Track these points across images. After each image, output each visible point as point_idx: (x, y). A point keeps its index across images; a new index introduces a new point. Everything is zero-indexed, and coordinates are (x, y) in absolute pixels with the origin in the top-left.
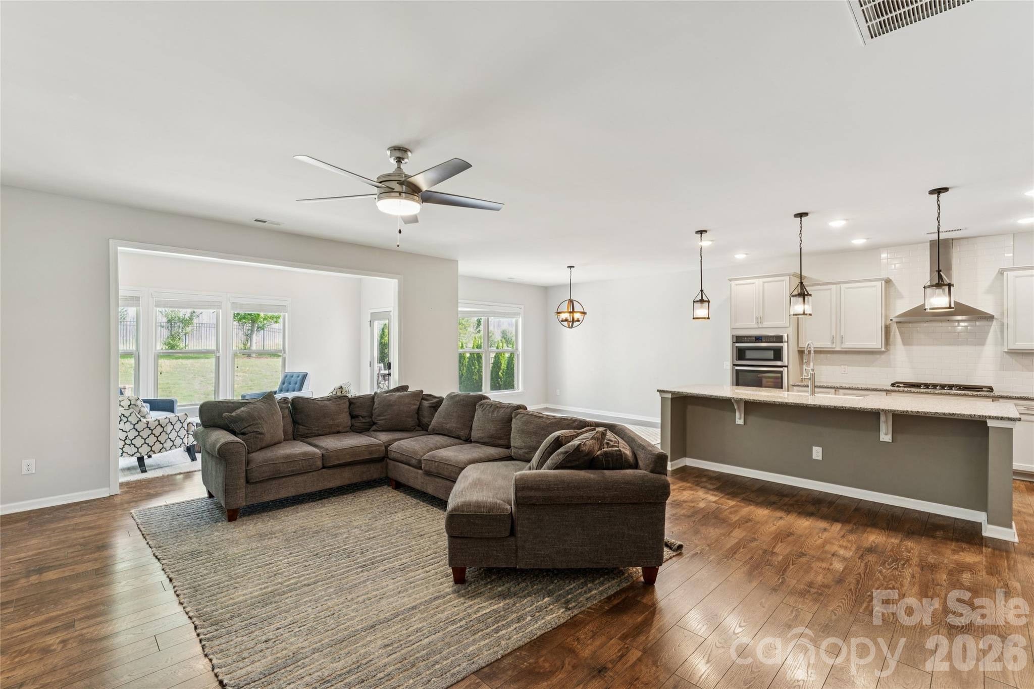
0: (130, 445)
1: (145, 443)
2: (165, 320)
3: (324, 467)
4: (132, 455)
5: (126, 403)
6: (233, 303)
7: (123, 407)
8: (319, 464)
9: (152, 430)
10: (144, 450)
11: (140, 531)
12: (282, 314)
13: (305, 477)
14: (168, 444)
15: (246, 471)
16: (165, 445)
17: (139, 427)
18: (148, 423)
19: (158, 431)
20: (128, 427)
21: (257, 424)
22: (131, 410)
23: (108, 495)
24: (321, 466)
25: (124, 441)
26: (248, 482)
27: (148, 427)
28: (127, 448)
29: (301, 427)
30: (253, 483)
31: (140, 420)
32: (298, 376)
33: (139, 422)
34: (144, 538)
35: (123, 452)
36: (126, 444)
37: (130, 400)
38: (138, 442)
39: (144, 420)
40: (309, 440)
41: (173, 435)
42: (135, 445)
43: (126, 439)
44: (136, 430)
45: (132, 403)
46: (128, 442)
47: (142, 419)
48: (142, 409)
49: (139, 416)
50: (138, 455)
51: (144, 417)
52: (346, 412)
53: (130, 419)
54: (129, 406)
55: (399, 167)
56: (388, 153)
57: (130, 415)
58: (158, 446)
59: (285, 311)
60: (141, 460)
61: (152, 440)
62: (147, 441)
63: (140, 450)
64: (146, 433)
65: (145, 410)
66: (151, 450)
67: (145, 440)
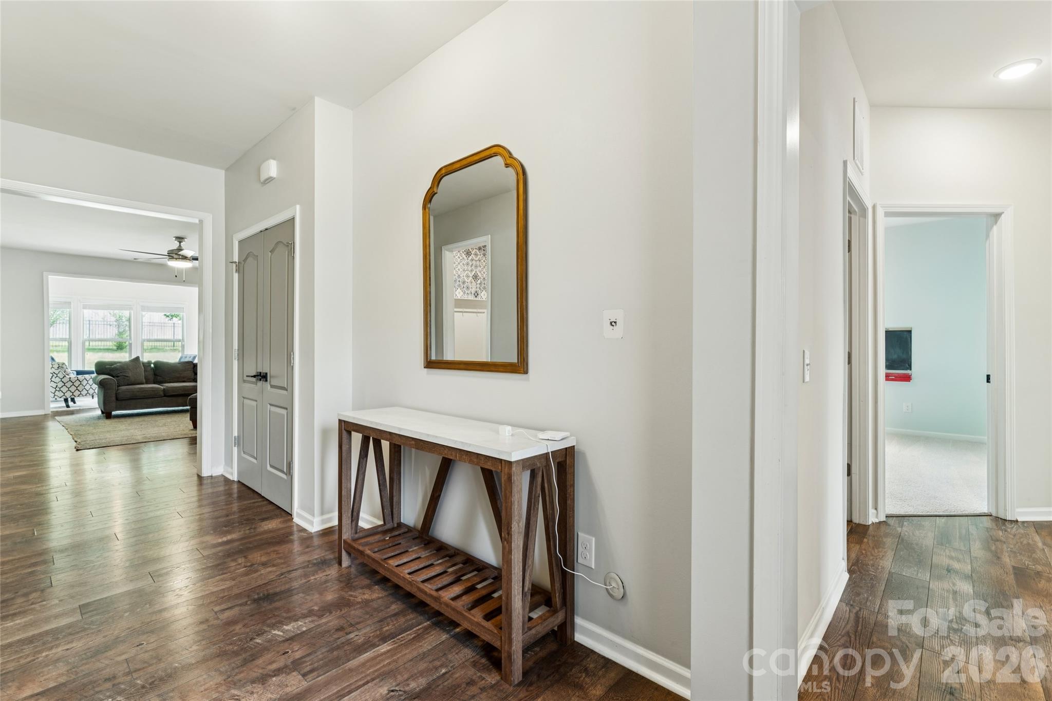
0: (59, 391)
1: (69, 390)
2: (113, 319)
3: (165, 396)
4: (60, 397)
5: (56, 366)
6: (142, 306)
7: (54, 368)
8: (162, 393)
9: (73, 383)
10: (68, 395)
12: (181, 314)
13: (153, 400)
14: (84, 392)
15: (116, 393)
16: (82, 393)
17: (65, 380)
18: (70, 378)
19: (77, 384)
20: (57, 380)
21: (125, 372)
22: (60, 370)
23: (44, 414)
24: (163, 395)
25: (56, 388)
26: (117, 399)
27: (70, 381)
28: (57, 393)
29: (159, 377)
30: (119, 400)
32: (190, 357)
35: (55, 395)
36: (56, 390)
37: (59, 364)
38: (64, 389)
39: (68, 377)
40: (162, 384)
41: (88, 387)
42: (62, 391)
44: (63, 382)
45: (61, 366)
46: (58, 389)
47: (66, 376)
48: (66, 370)
50: (64, 397)
51: (68, 375)
52: (191, 371)
53: (58, 375)
54: (58, 367)
55: (180, 246)
56: (174, 239)
57: (59, 373)
58: (77, 393)
59: (184, 312)
60: (66, 400)
61: (73, 388)
62: (70, 389)
63: (66, 394)
64: (69, 384)
65: (69, 371)
66: (73, 395)
67: (69, 388)
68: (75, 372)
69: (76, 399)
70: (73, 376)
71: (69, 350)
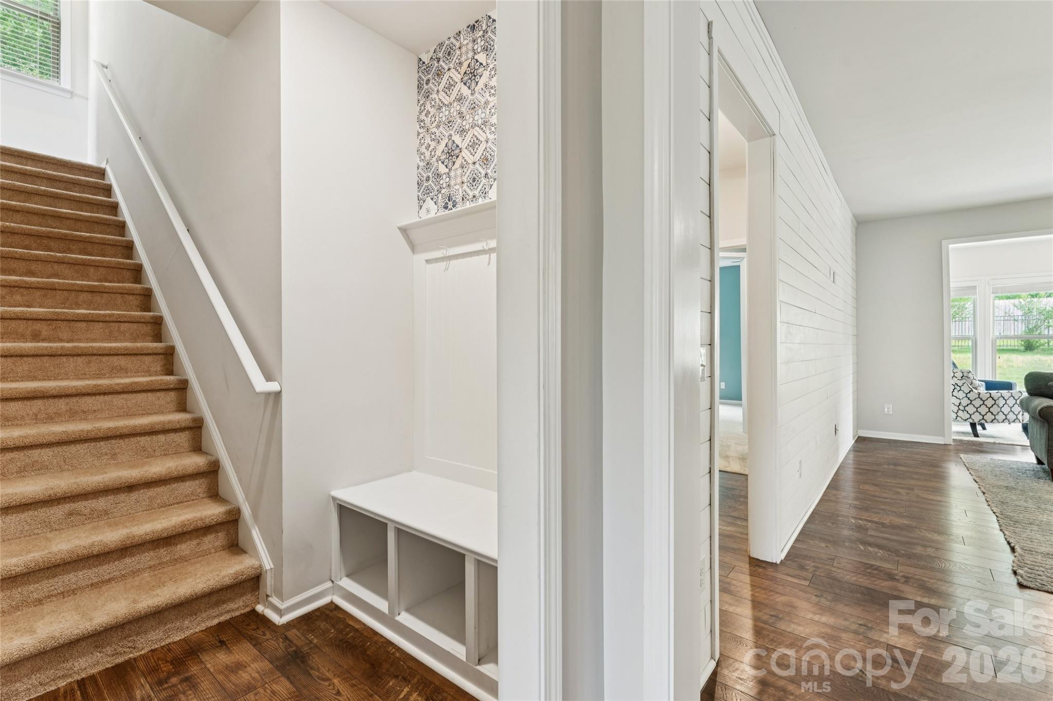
0: (963, 411)
1: (977, 411)
4: (965, 420)
5: (959, 375)
7: (956, 377)
9: (984, 401)
10: (976, 418)
11: (966, 466)
14: (1001, 417)
16: (997, 417)
17: (971, 396)
18: (979, 394)
19: (990, 403)
20: (961, 395)
22: (964, 381)
23: (943, 443)
25: (958, 406)
27: (979, 397)
28: (960, 413)
31: (972, 391)
33: (971, 392)
34: (968, 470)
35: (957, 416)
36: (959, 409)
37: (962, 372)
38: (971, 409)
39: (976, 391)
41: (1006, 410)
42: (967, 412)
43: (960, 405)
44: (969, 398)
45: (965, 375)
46: (961, 407)
47: (973, 390)
48: (974, 381)
49: (971, 387)
50: (971, 421)
51: (976, 388)
53: (962, 388)
54: (962, 377)
57: (963, 385)
58: (989, 417)
60: (973, 426)
61: (983, 410)
62: (979, 410)
63: (972, 417)
64: (978, 403)
65: (977, 383)
66: (983, 419)
67: (977, 409)
68: (984, 383)
69: (986, 425)
70: (982, 390)
71: (974, 349)
